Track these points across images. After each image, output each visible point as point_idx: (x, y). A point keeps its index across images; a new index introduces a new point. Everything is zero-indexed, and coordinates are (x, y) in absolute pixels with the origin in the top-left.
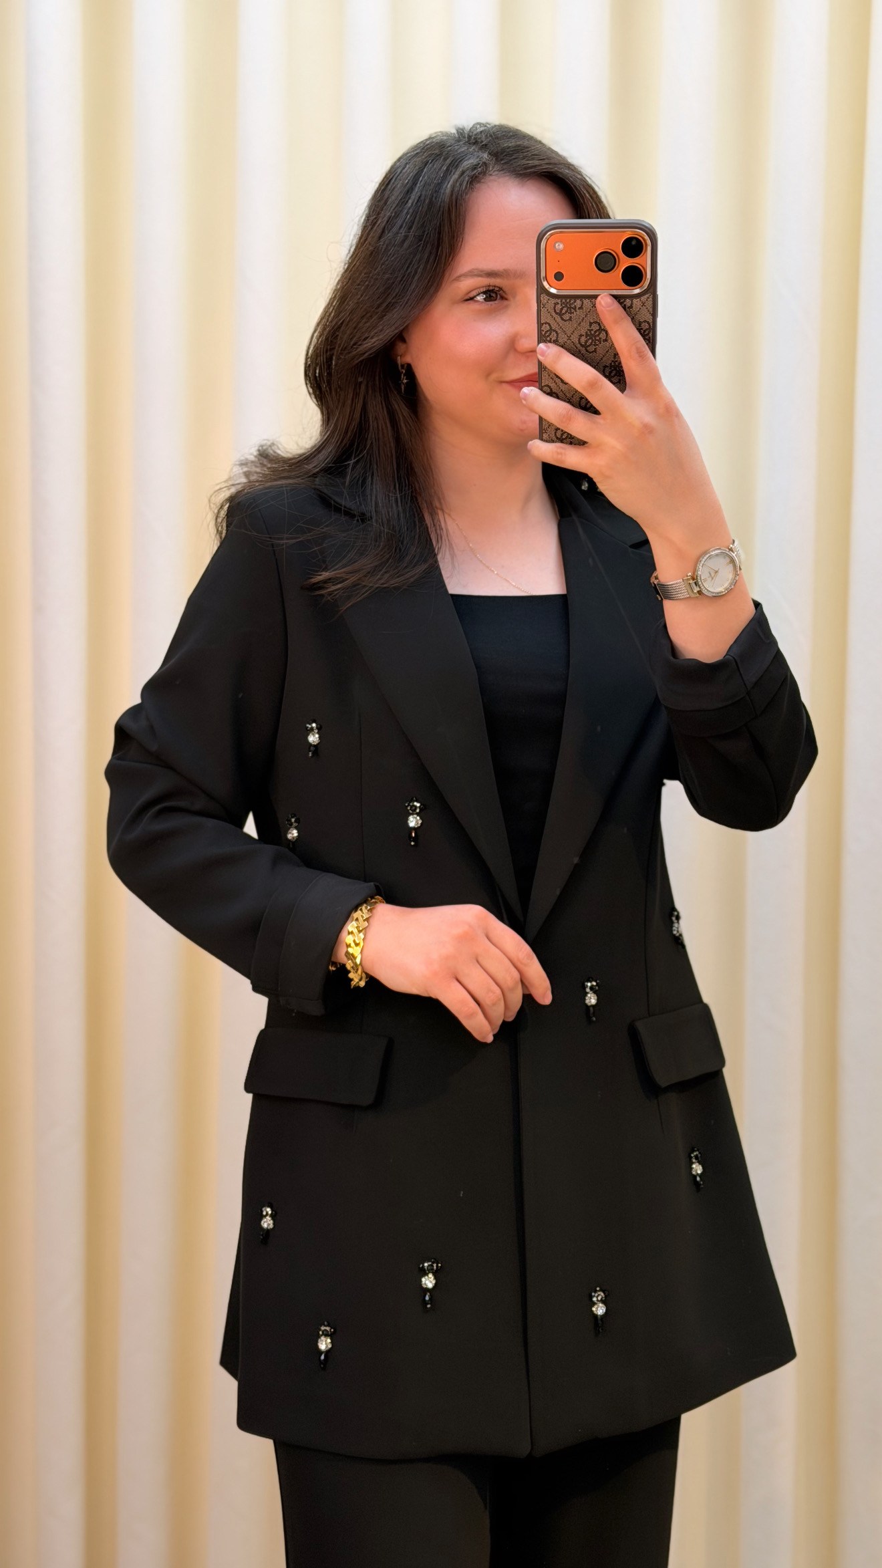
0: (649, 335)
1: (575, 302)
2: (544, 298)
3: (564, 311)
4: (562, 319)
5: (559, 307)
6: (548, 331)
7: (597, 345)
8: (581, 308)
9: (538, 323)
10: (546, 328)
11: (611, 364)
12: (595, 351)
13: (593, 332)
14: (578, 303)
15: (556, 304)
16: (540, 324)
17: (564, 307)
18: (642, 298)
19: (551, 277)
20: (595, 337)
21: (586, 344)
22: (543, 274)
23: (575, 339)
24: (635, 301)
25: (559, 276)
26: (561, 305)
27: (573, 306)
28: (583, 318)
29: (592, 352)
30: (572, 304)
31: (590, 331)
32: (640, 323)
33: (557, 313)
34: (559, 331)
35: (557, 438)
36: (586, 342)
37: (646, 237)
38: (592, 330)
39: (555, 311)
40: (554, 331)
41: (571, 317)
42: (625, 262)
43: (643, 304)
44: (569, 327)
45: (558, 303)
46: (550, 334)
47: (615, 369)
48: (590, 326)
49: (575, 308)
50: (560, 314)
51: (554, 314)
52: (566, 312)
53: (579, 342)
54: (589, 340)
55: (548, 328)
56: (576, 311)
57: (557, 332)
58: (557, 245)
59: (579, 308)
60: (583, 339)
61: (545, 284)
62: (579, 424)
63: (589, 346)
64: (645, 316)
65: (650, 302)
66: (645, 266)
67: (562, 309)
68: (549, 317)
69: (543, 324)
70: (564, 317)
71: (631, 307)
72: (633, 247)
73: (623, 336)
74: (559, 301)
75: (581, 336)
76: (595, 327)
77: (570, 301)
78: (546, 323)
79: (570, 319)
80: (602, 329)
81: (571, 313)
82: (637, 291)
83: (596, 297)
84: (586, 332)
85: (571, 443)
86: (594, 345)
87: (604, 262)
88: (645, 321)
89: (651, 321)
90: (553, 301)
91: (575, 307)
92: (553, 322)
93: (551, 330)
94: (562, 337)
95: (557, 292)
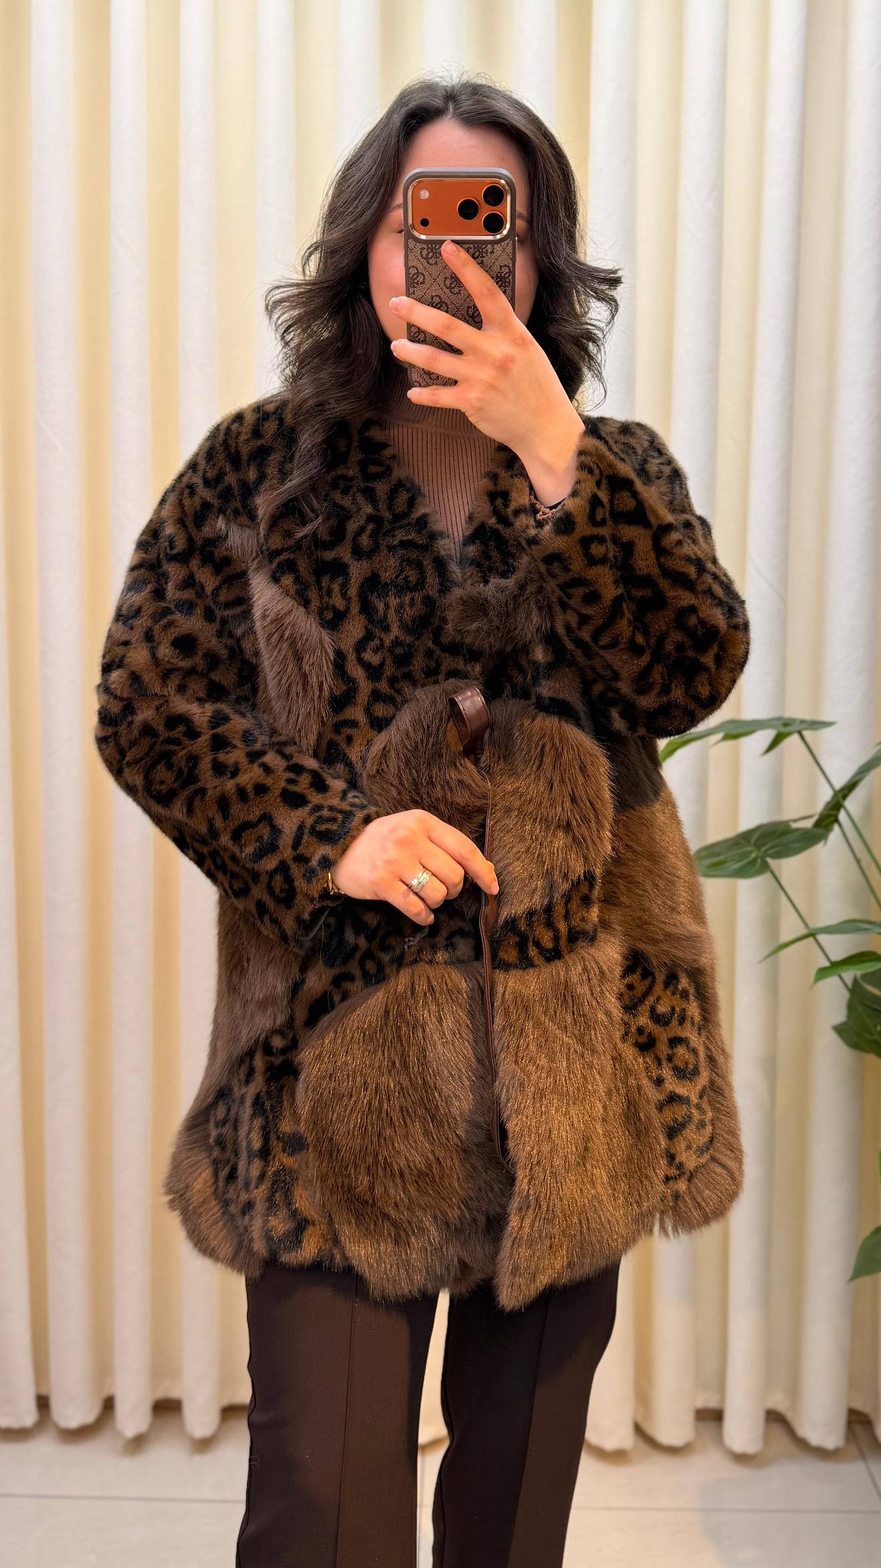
3: (431, 254)
4: (428, 263)
5: (425, 253)
6: (415, 274)
9: (405, 266)
10: (413, 271)
15: (422, 249)
16: (407, 268)
17: (429, 252)
18: (504, 243)
19: (418, 223)
22: (410, 222)
23: (440, 280)
24: (496, 247)
25: (425, 222)
26: (427, 250)
39: (422, 255)
41: (436, 261)
42: (486, 210)
43: (504, 249)
44: (435, 271)
45: (424, 248)
46: (417, 277)
51: (420, 258)
52: (432, 257)
55: (415, 271)
58: (422, 193)
60: (448, 282)
61: (412, 230)
62: (445, 364)
64: (506, 260)
66: (505, 214)
68: (415, 259)
72: (495, 195)
73: (473, 278)
74: (425, 246)
77: (436, 246)
78: (413, 267)
79: (436, 263)
85: (443, 383)
87: (468, 210)
90: (420, 246)
92: (419, 266)
93: (418, 273)
94: (428, 280)
95: (423, 237)
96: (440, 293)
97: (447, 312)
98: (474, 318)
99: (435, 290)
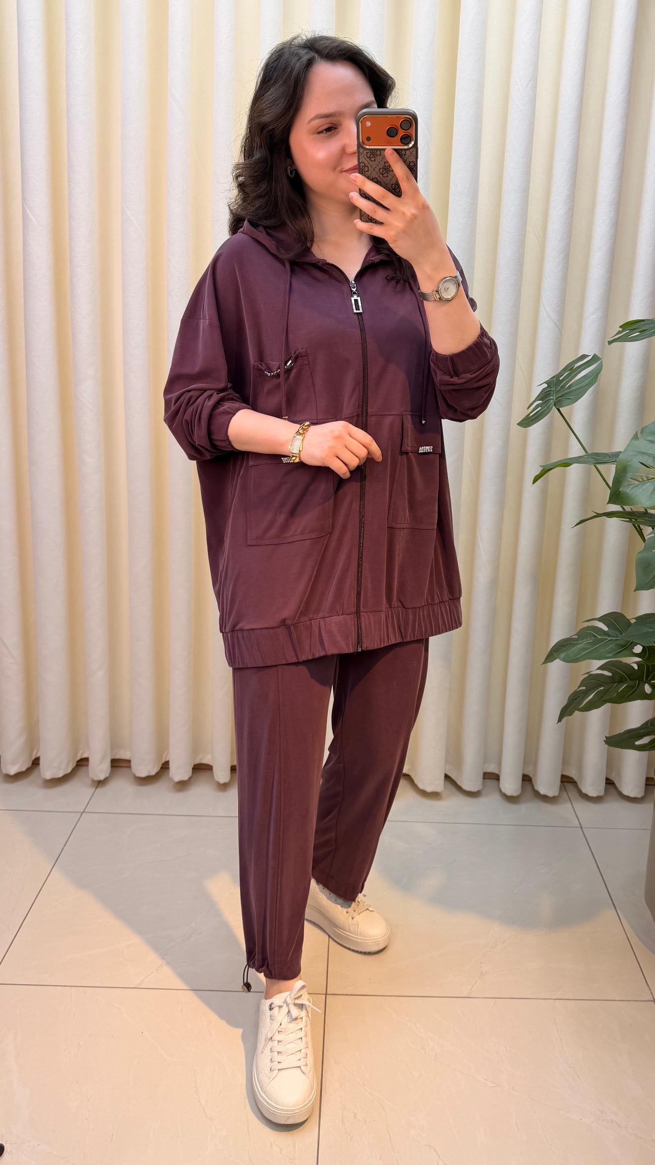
0: (413, 169)
2: (361, 150)
3: (371, 156)
4: (371, 160)
5: (368, 155)
8: (380, 155)
9: (359, 162)
10: (362, 165)
12: (387, 176)
14: (378, 152)
15: (367, 153)
18: (411, 150)
19: (366, 142)
23: (377, 170)
24: (407, 152)
25: (368, 139)
28: (381, 161)
32: (410, 162)
37: (412, 119)
41: (375, 160)
42: (401, 133)
43: (411, 153)
44: (374, 164)
46: (365, 168)
49: (377, 155)
50: (369, 158)
53: (379, 171)
54: (384, 170)
57: (368, 167)
58: (367, 123)
60: (381, 170)
62: (380, 214)
63: (384, 173)
64: (412, 159)
65: (414, 152)
66: (412, 135)
67: (370, 155)
68: (365, 159)
70: (373, 159)
71: (405, 155)
72: (406, 124)
73: (399, 170)
74: (369, 152)
75: (381, 168)
76: (387, 164)
77: (375, 152)
80: (390, 166)
81: (376, 157)
82: (406, 147)
83: (385, 149)
84: (383, 167)
85: (376, 222)
87: (392, 132)
88: (412, 162)
89: (415, 161)
90: (365, 151)
92: (366, 162)
93: (365, 166)
94: (371, 169)
95: (368, 147)
96: (376, 176)
97: (381, 186)
98: (396, 190)
99: (375, 175)
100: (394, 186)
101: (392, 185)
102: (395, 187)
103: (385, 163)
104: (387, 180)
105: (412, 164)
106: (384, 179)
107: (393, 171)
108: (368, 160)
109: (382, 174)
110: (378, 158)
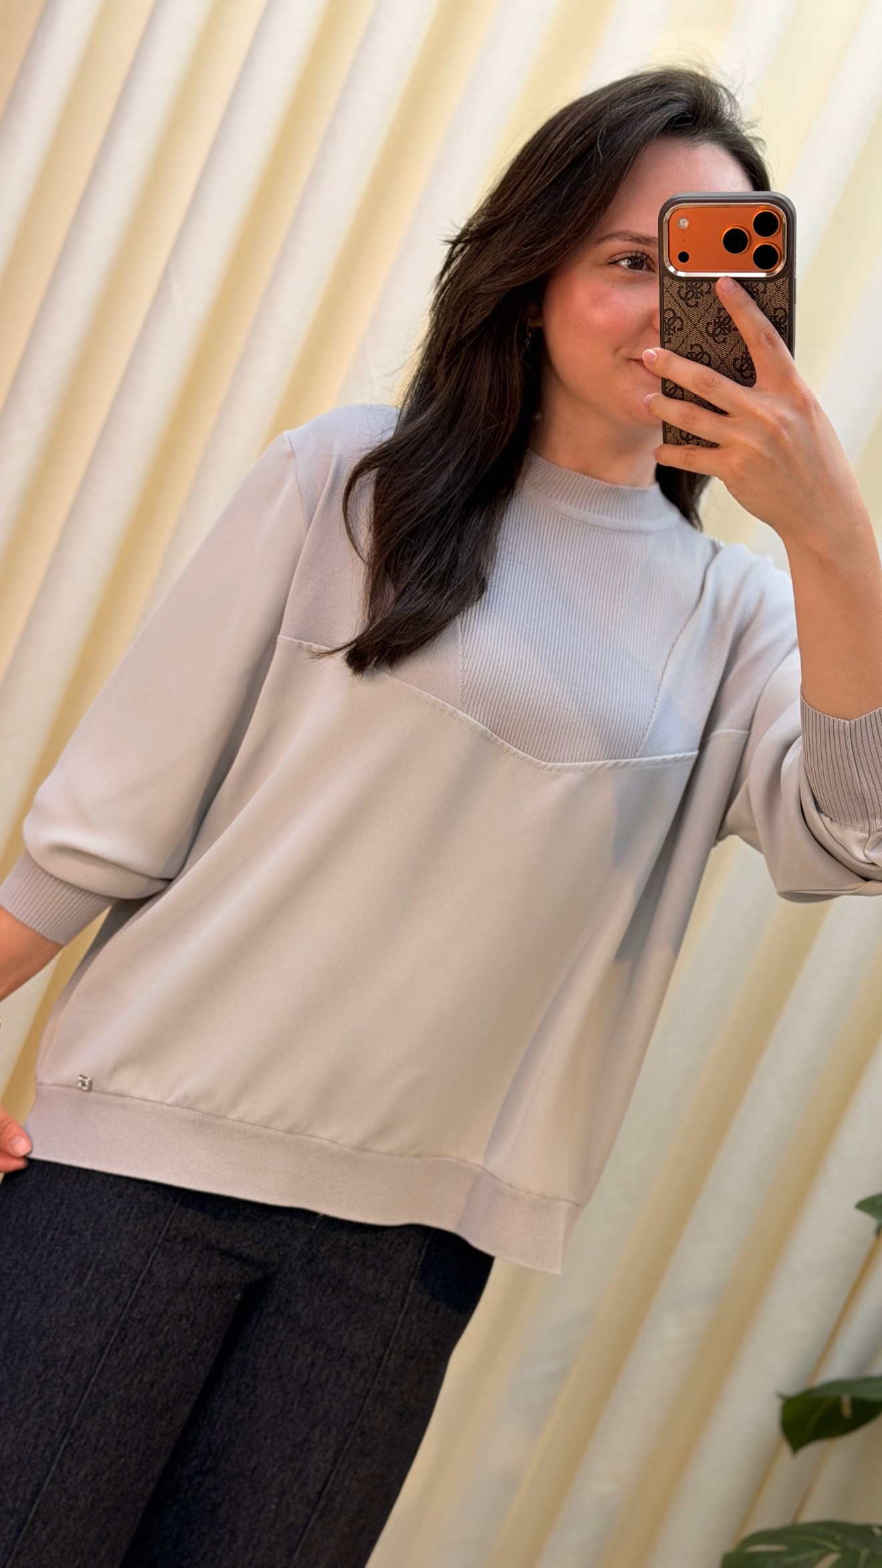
0: (784, 324)
1: (701, 286)
2: (667, 281)
3: (689, 296)
4: (688, 304)
5: (684, 291)
6: (671, 318)
7: (727, 334)
8: (708, 292)
10: (669, 315)
11: (742, 356)
12: (724, 341)
13: (722, 320)
14: (705, 286)
15: (681, 288)
17: (689, 291)
18: (777, 282)
19: (675, 258)
20: (724, 325)
21: (714, 333)
23: (701, 326)
24: (769, 285)
25: (684, 257)
26: (686, 289)
27: (699, 290)
28: (711, 305)
29: (722, 342)
30: (699, 287)
31: (719, 318)
32: (775, 310)
33: (681, 298)
34: (684, 319)
35: (682, 437)
36: (715, 330)
37: (782, 213)
38: (721, 317)
39: (680, 296)
40: (679, 318)
41: (697, 303)
42: (758, 242)
43: (779, 289)
44: (694, 314)
45: (683, 287)
46: (674, 322)
47: (747, 362)
48: (719, 313)
50: (685, 299)
51: (678, 298)
52: (691, 298)
53: (707, 332)
54: (717, 328)
55: (672, 315)
56: (703, 296)
57: (681, 320)
58: (681, 221)
59: (706, 293)
60: (711, 328)
61: (667, 264)
62: (705, 425)
63: (717, 335)
64: (780, 302)
65: (787, 287)
66: (781, 247)
67: (687, 293)
68: (672, 300)
69: (666, 310)
70: (690, 302)
71: (764, 292)
72: (766, 224)
73: (750, 323)
74: (684, 284)
75: (709, 323)
77: (696, 285)
78: (670, 309)
79: (697, 305)
80: (728, 318)
81: (697, 299)
82: (771, 274)
84: (715, 320)
85: (698, 444)
86: (725, 334)
87: (735, 241)
88: (780, 308)
89: (787, 308)
90: (677, 284)
91: (702, 290)
94: (688, 326)
95: (681, 274)
96: (700, 341)
97: (708, 365)
98: (742, 372)
99: (694, 339)
100: (738, 363)
101: (736, 359)
102: (742, 366)
103: (720, 310)
104: (723, 350)
105: (780, 313)
106: (716, 345)
107: (735, 329)
108: (682, 302)
109: (713, 335)
110: (704, 301)
